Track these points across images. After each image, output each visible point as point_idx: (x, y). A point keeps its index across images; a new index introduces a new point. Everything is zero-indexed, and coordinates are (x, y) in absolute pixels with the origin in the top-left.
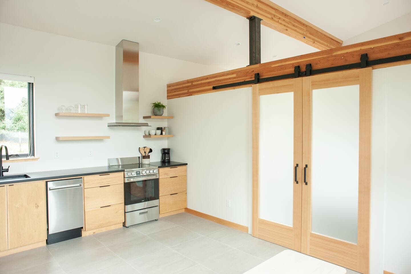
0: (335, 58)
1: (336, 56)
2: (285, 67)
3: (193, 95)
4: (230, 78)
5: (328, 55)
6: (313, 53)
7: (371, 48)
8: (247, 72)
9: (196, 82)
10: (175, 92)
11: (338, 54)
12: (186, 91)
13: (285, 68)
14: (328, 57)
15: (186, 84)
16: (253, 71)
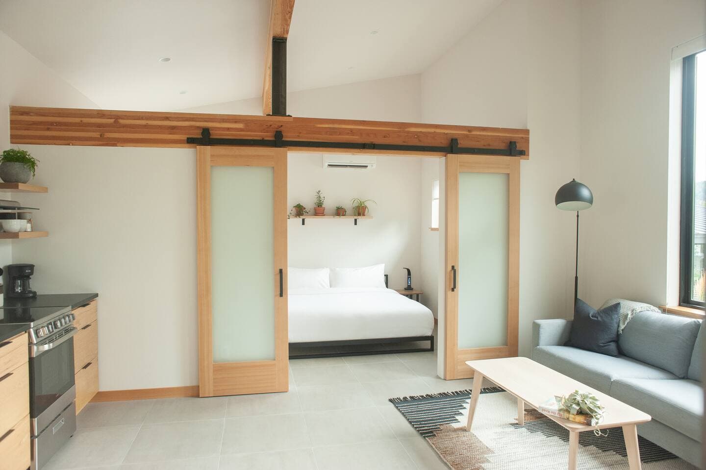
0: (406, 134)
1: (408, 132)
2: (341, 132)
3: (118, 145)
4: (228, 129)
5: (399, 130)
6: (380, 122)
7: (444, 133)
8: (269, 124)
9: (128, 119)
10: (48, 129)
11: (411, 130)
12: (96, 135)
13: (339, 133)
14: (400, 132)
15: (95, 117)
16: (282, 126)
